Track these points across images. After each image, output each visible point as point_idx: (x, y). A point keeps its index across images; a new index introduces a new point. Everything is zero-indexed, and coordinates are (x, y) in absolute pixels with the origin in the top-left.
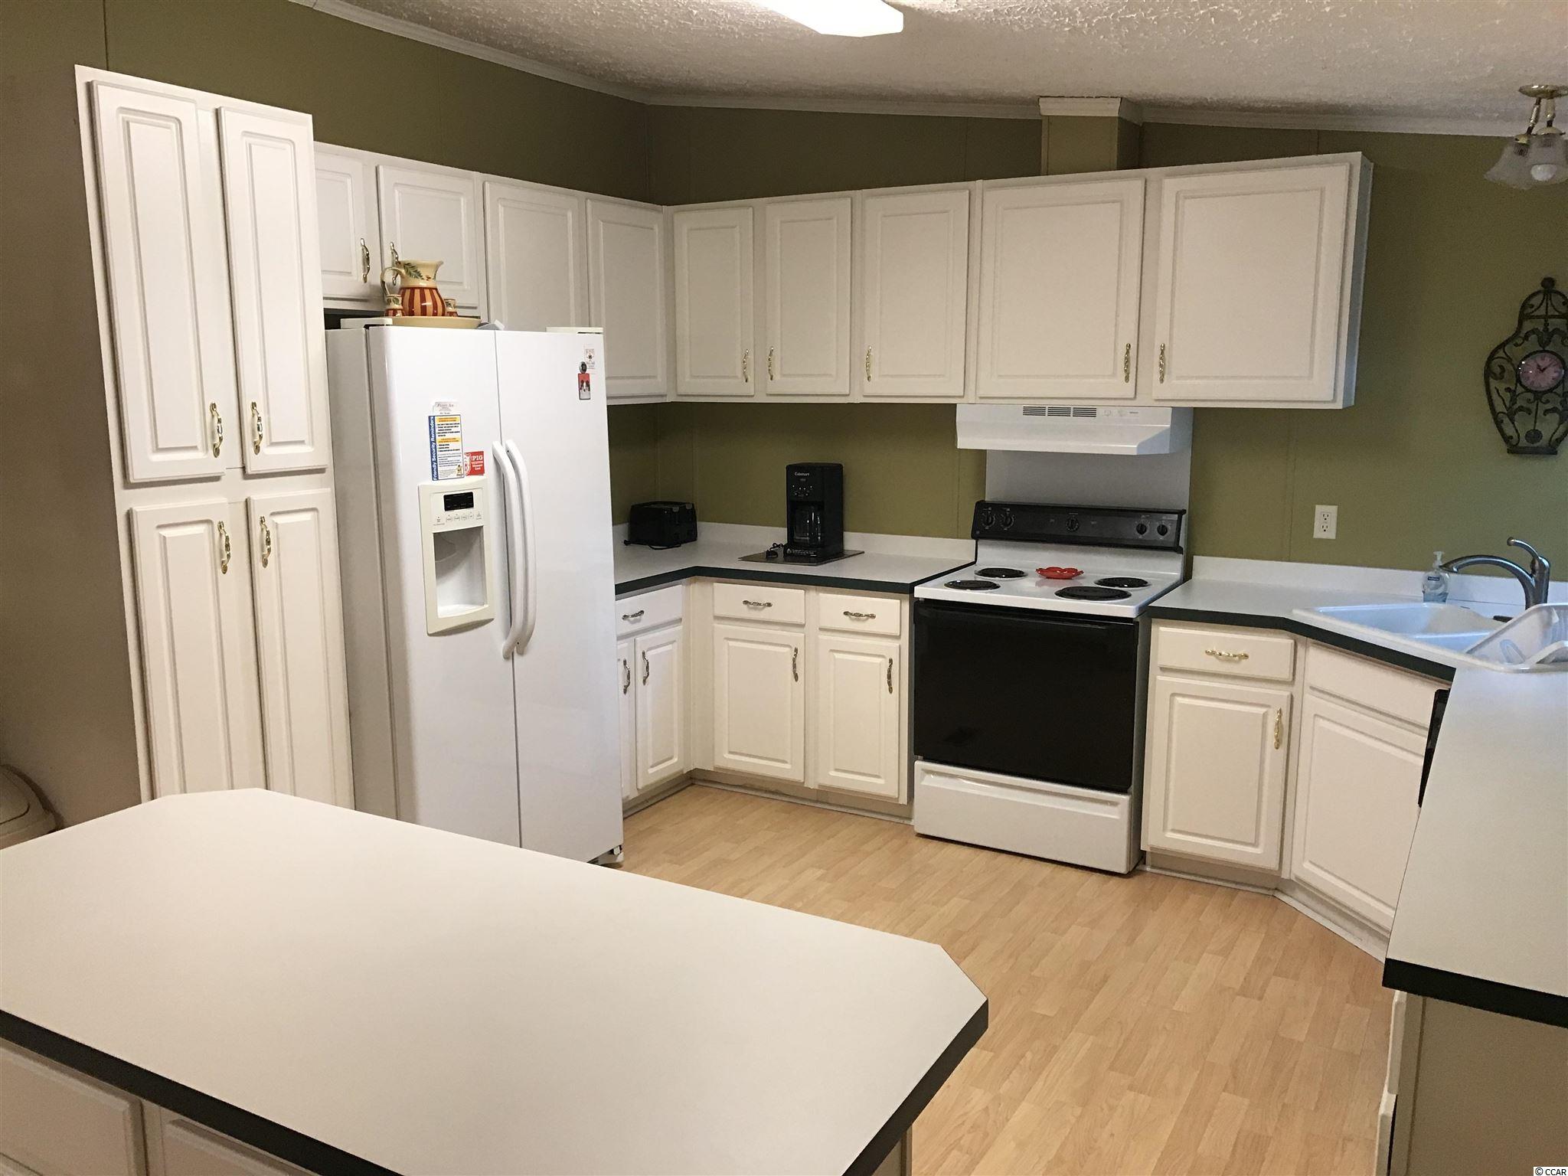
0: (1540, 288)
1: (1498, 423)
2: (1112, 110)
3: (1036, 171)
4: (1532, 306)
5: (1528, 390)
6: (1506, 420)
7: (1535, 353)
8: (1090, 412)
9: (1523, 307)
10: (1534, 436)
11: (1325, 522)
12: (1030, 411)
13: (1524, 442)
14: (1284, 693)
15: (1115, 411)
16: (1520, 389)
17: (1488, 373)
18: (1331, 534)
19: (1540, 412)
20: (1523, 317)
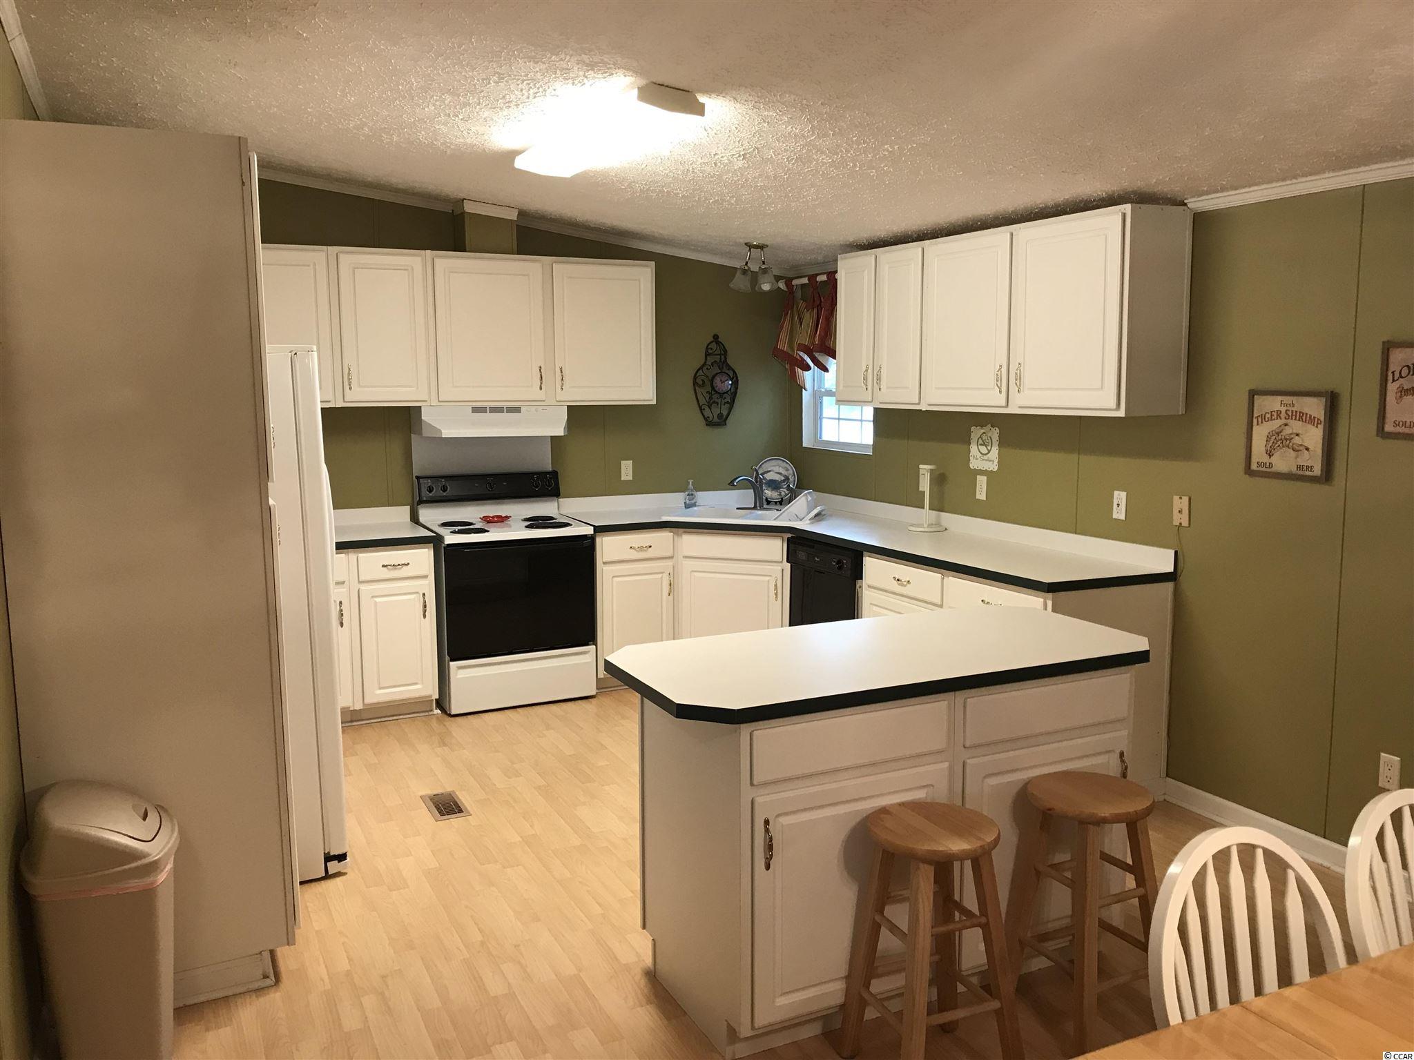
0: (712, 339)
1: (701, 409)
2: (513, 216)
3: (464, 250)
4: (712, 349)
5: (717, 392)
6: (707, 409)
7: (717, 374)
8: (518, 410)
9: (707, 351)
10: (720, 416)
11: (627, 470)
12: (476, 410)
13: (716, 419)
14: (669, 563)
15: (533, 409)
16: (713, 392)
17: (695, 383)
18: (630, 478)
19: (723, 403)
20: (707, 355)
